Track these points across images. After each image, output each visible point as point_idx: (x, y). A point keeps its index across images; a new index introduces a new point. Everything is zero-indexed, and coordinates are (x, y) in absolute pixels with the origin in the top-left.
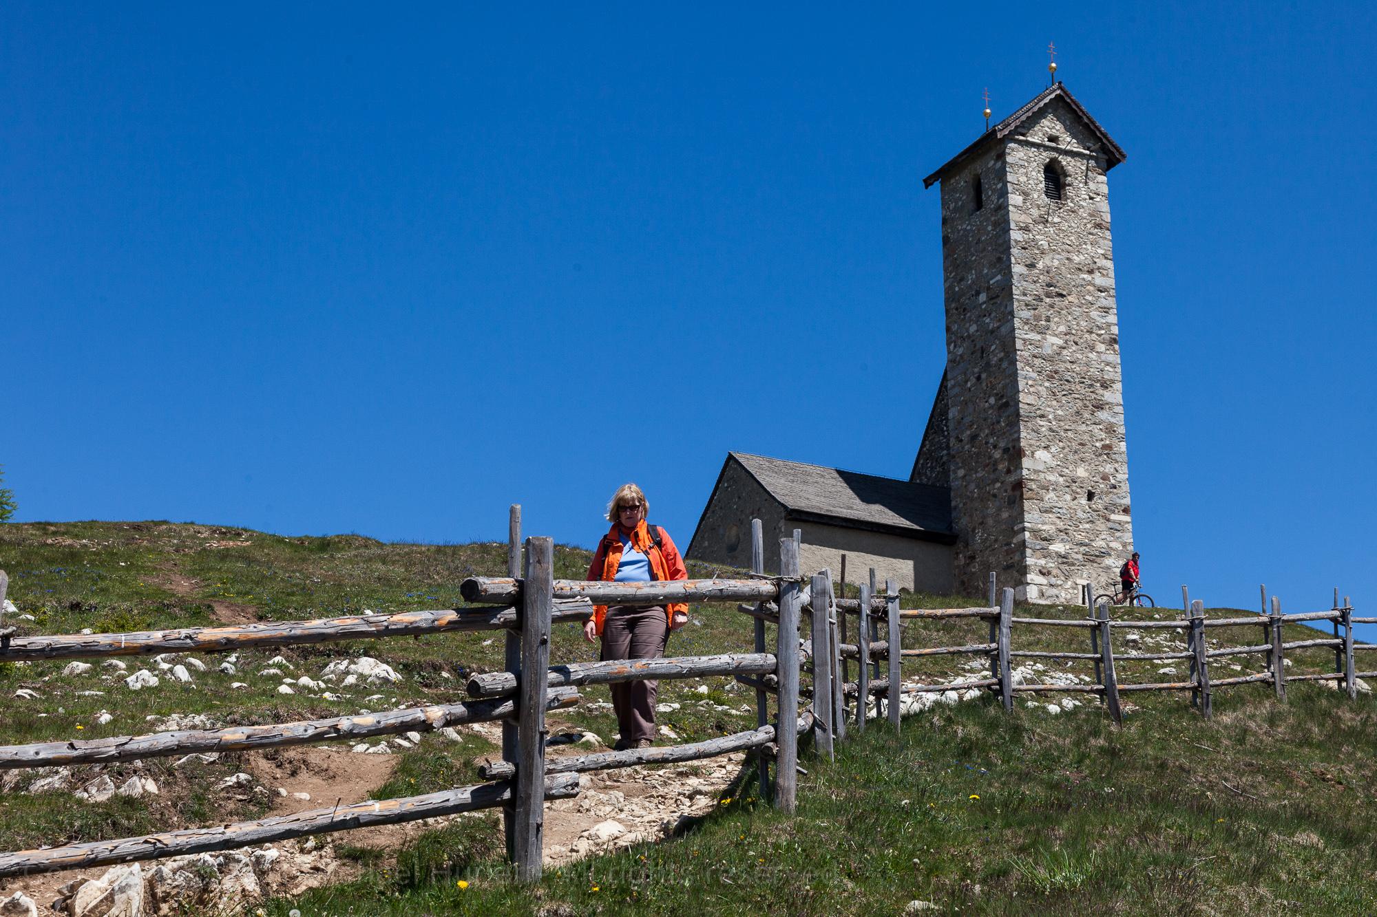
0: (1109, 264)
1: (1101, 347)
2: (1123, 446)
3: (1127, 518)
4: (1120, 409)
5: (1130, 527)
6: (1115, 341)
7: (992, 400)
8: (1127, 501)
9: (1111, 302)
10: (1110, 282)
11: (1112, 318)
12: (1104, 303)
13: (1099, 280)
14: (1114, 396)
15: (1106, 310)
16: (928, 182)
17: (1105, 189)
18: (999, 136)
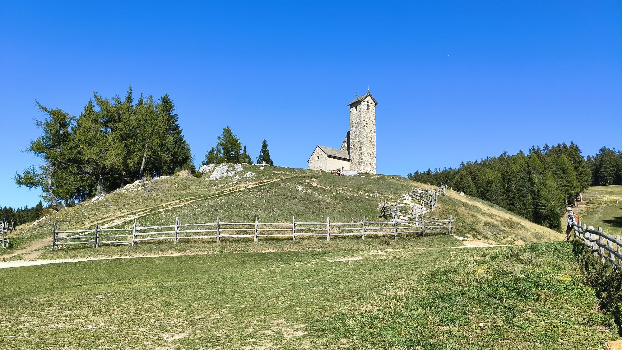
1: (373, 133)
2: (375, 148)
4: (375, 142)
5: (376, 160)
6: (375, 132)
7: (357, 140)
8: (376, 156)
10: (375, 123)
11: (375, 129)
12: (374, 126)
14: (375, 140)
15: (374, 127)
16: (348, 105)
17: (375, 109)
18: (361, 100)
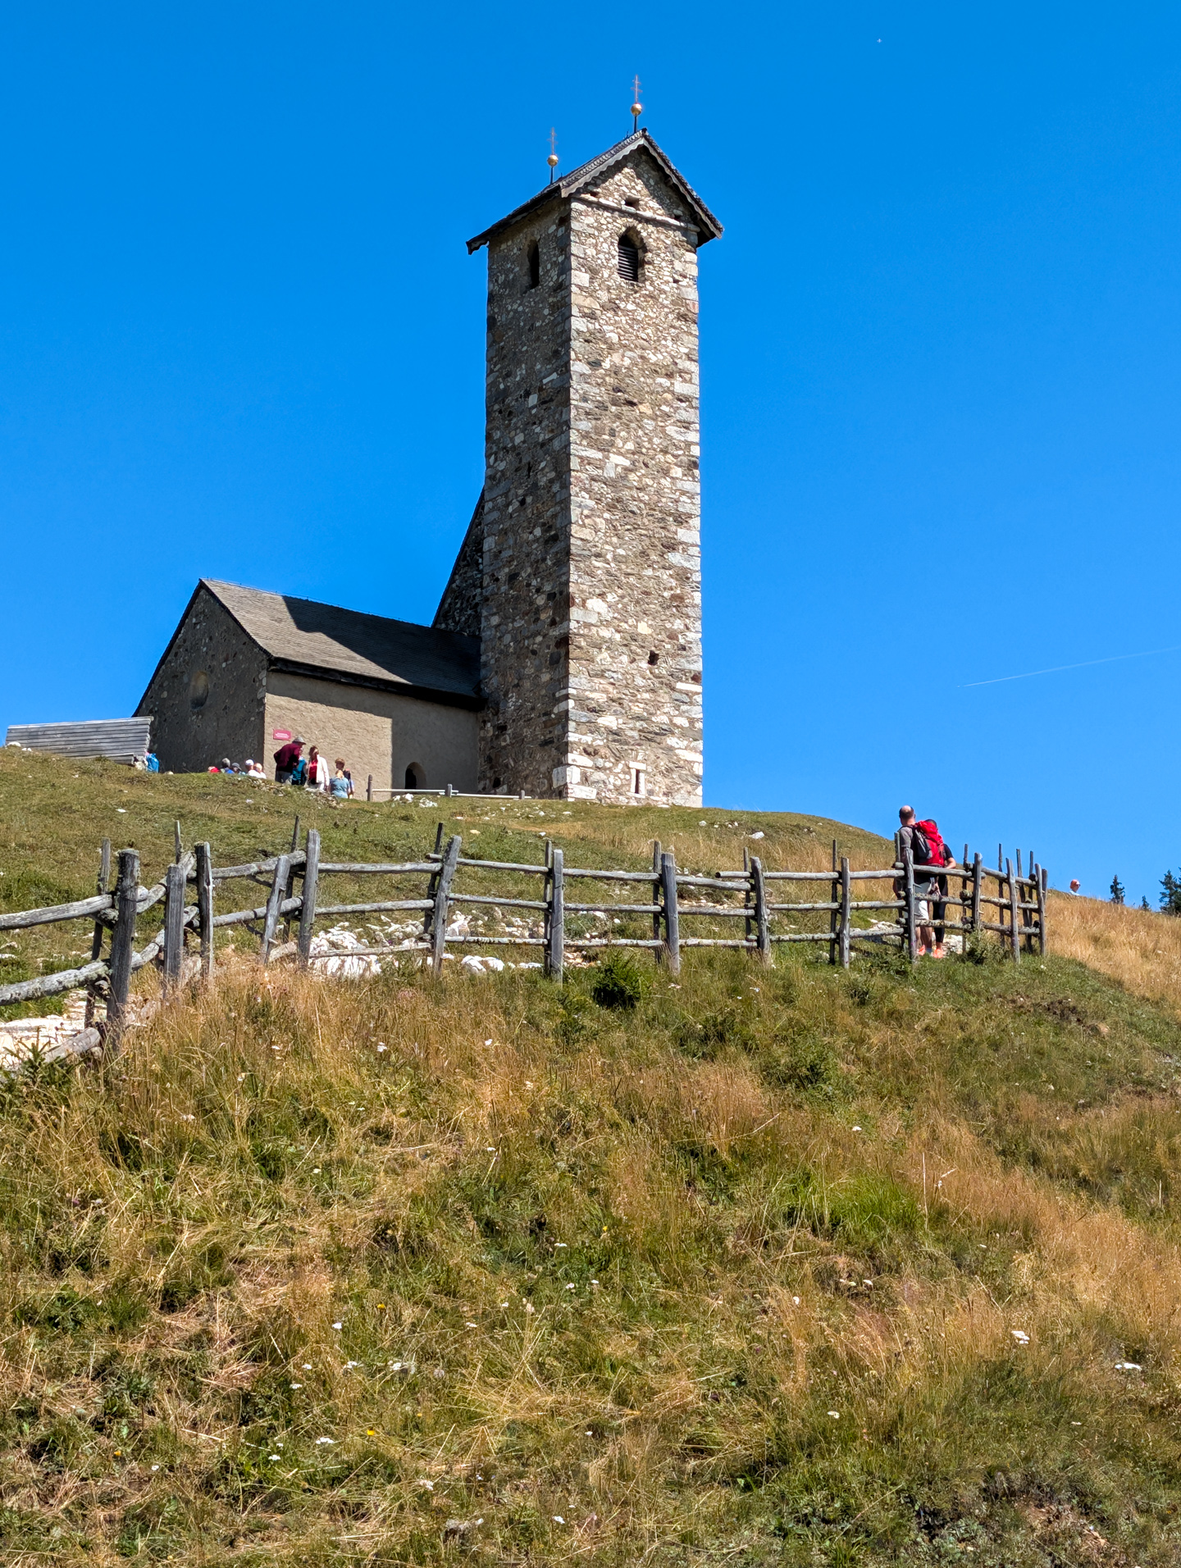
0: (694, 368)
1: (677, 472)
2: (697, 597)
3: (698, 688)
4: (696, 551)
5: (699, 699)
6: (694, 465)
7: (538, 532)
8: (698, 666)
9: (692, 415)
10: (692, 389)
11: (693, 436)
12: (684, 416)
13: (680, 387)
14: (690, 535)
15: (686, 425)
16: (472, 246)
17: (694, 271)
18: (564, 193)
